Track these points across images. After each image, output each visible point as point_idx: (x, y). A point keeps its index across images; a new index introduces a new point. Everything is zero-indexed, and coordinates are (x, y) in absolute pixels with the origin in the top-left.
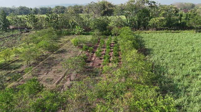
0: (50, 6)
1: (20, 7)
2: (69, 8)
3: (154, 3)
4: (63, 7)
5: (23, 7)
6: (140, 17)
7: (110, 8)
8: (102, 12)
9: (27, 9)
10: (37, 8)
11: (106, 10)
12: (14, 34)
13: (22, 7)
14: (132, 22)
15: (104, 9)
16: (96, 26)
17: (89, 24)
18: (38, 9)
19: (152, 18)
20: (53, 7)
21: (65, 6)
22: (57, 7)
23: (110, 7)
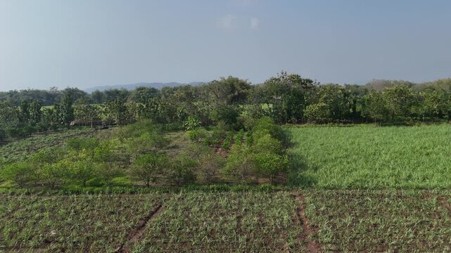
0: (124, 87)
1: (66, 89)
2: (163, 91)
3: (311, 82)
4: (153, 89)
5: (73, 90)
6: (289, 104)
7: (244, 91)
8: (229, 96)
9: (80, 93)
10: (101, 91)
11: (236, 94)
12: (84, 131)
13: (70, 89)
14: (278, 112)
15: (233, 92)
16: (220, 116)
17: (208, 115)
18: (102, 93)
19: (308, 104)
20: (131, 89)
21: (156, 88)
22: (141, 89)
23: (243, 89)
